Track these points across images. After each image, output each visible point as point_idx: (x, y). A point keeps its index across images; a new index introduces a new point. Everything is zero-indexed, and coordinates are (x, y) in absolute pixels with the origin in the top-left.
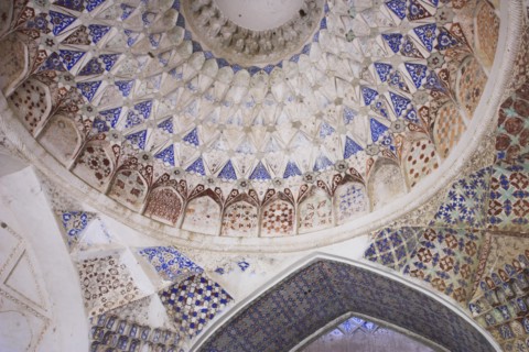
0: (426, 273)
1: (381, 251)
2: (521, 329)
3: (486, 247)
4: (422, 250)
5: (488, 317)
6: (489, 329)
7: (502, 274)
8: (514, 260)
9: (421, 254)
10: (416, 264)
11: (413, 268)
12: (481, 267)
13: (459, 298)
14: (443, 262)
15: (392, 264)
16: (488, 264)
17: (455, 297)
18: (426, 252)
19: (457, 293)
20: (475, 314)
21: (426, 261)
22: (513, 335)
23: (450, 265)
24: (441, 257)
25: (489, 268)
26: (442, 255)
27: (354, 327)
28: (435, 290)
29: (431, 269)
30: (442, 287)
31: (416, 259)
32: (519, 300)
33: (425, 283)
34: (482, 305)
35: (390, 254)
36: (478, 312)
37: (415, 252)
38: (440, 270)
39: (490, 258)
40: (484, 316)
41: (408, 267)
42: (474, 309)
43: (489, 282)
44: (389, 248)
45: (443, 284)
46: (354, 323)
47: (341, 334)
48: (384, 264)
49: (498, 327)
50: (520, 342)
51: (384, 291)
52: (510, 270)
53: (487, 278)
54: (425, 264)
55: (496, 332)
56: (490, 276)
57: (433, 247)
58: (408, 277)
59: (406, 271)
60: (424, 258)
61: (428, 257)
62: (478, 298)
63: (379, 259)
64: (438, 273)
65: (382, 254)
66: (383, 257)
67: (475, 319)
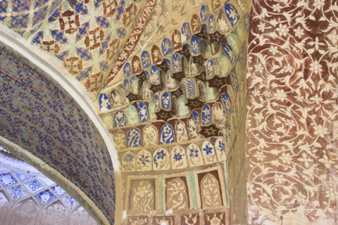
0: (63, 48)
1: (15, 9)
2: (155, 137)
3: (148, 10)
4: (68, 13)
5: (120, 115)
6: (113, 132)
7: (156, 53)
8: (176, 32)
9: (65, 19)
10: (54, 33)
11: (48, 37)
12: (132, 40)
13: (93, 86)
14: (91, 37)
15: (22, 29)
16: (142, 38)
17: (88, 85)
18: (73, 18)
19: (92, 80)
20: (105, 110)
21: (69, 32)
22: (141, 143)
23: (98, 41)
24: (91, 28)
25: (143, 43)
26: (94, 25)
27: (25, 195)
28: (65, 72)
29: (72, 44)
30: (76, 69)
31: (56, 25)
32: (165, 95)
33: (56, 60)
34: (117, 98)
35: (26, 17)
36: (109, 107)
37: (56, 14)
38: (84, 46)
39: (149, 28)
40: (114, 114)
41: (41, 34)
42: (105, 102)
43: (136, 64)
44: (27, 8)
45: (80, 66)
46: (26, 191)
47: (5, 200)
48: (12, 26)
49: (126, 131)
50: (146, 153)
51: (12, 83)
52: (167, 47)
53: (135, 58)
54: (66, 35)
55: (121, 137)
56: (139, 55)
57: (85, 12)
58: (36, 49)
59: (36, 41)
60: (67, 27)
61: (74, 26)
62: (114, 87)
63: (8, 19)
64: (79, 50)
65: (15, 14)
66: (13, 18)
67: (102, 116)
